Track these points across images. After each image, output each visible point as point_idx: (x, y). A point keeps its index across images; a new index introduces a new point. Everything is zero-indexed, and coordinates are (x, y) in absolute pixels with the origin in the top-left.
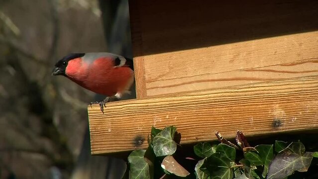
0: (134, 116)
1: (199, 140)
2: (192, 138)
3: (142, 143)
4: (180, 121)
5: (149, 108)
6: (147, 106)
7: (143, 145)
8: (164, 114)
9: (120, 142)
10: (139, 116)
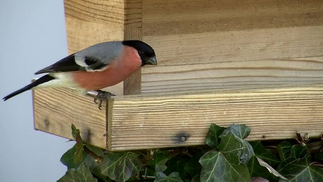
0: (178, 112)
1: (266, 139)
2: (257, 136)
3: (186, 140)
4: (242, 118)
5: (201, 104)
6: (199, 101)
7: (187, 142)
8: (221, 111)
9: (154, 138)
10: (186, 111)
